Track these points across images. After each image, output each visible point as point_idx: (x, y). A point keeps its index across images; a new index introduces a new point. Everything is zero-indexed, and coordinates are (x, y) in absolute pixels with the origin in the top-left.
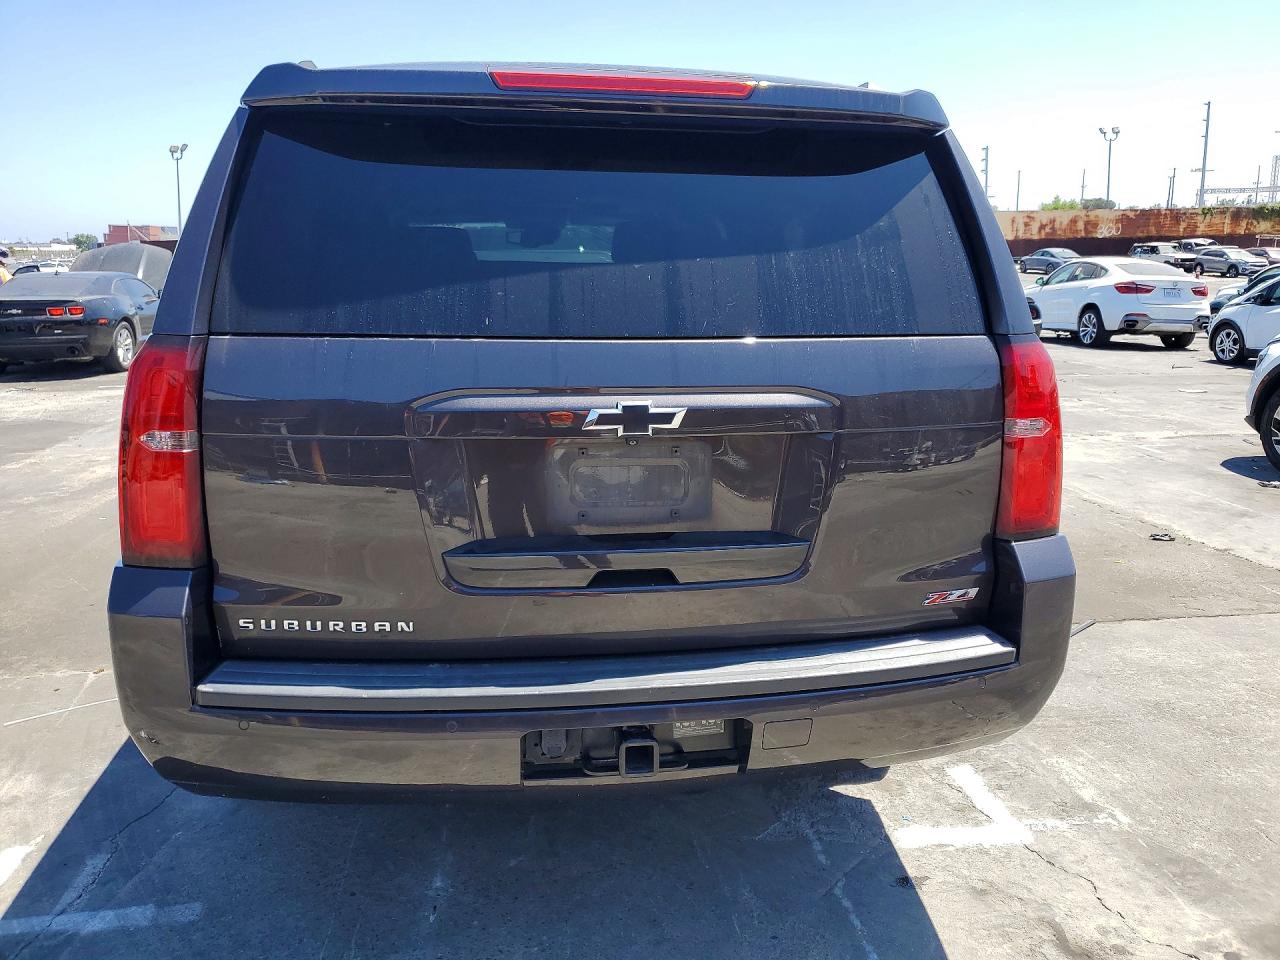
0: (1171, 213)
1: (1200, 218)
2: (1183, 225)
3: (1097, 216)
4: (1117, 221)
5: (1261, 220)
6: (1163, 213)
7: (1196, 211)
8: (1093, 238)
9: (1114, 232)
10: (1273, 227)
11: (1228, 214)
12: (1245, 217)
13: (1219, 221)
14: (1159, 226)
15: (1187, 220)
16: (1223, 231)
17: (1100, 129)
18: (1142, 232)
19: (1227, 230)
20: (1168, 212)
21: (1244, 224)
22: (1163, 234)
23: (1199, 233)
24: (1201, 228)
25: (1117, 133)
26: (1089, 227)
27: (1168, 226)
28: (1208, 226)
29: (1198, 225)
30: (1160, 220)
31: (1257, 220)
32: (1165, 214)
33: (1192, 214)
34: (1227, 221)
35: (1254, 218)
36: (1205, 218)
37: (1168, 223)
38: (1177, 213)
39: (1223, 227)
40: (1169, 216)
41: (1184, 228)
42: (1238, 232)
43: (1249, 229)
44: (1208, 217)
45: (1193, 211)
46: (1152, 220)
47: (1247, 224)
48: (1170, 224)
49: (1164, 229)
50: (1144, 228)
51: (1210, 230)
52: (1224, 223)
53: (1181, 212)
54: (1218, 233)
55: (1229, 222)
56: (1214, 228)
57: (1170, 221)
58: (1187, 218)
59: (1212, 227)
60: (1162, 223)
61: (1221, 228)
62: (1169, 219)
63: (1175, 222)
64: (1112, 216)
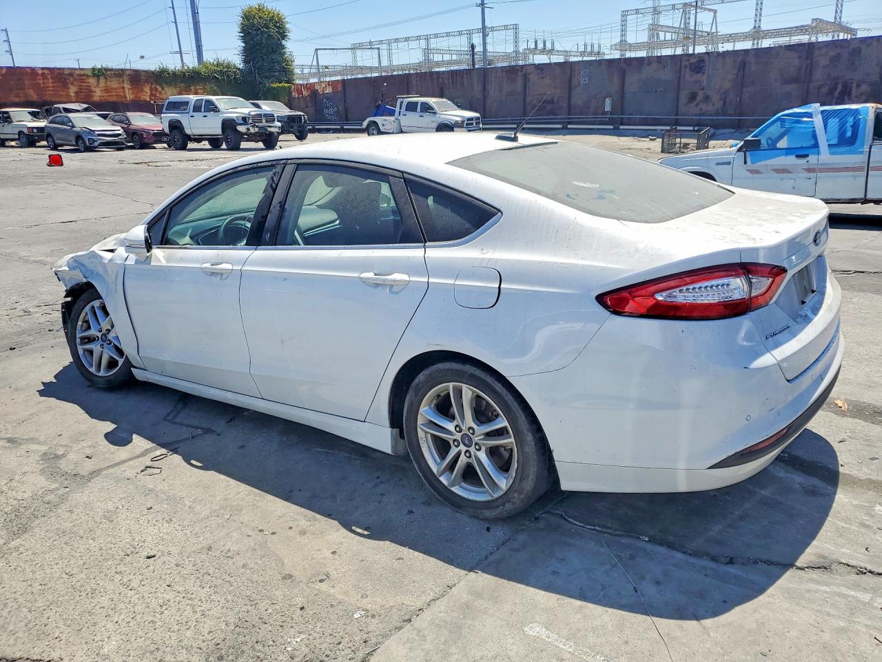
0: (52, 73)
1: (92, 81)
2: (72, 90)
5: (165, 85)
6: (40, 72)
7: (86, 72)
11: (125, 78)
12: (147, 81)
13: (117, 86)
14: (39, 89)
15: (75, 83)
16: (126, 97)
18: (18, 96)
19: (130, 96)
20: (46, 72)
21: (147, 89)
22: (49, 98)
27: (52, 89)
28: (107, 90)
29: (93, 89)
30: (39, 82)
31: (160, 85)
32: (43, 74)
33: (79, 75)
34: (127, 86)
35: (157, 83)
36: (98, 81)
37: (51, 85)
38: (60, 74)
39: (124, 92)
40: (49, 77)
41: (75, 93)
42: (143, 98)
43: (152, 95)
44: (102, 80)
45: (82, 72)
46: (27, 82)
47: (151, 89)
48: (53, 87)
49: (48, 93)
50: (19, 91)
51: (109, 96)
52: (123, 88)
53: (66, 72)
54: (120, 100)
55: (129, 87)
56: (114, 94)
57: (52, 83)
58: (75, 80)
59: (110, 92)
60: (42, 86)
61: (122, 94)
62: (50, 81)
63: (61, 85)
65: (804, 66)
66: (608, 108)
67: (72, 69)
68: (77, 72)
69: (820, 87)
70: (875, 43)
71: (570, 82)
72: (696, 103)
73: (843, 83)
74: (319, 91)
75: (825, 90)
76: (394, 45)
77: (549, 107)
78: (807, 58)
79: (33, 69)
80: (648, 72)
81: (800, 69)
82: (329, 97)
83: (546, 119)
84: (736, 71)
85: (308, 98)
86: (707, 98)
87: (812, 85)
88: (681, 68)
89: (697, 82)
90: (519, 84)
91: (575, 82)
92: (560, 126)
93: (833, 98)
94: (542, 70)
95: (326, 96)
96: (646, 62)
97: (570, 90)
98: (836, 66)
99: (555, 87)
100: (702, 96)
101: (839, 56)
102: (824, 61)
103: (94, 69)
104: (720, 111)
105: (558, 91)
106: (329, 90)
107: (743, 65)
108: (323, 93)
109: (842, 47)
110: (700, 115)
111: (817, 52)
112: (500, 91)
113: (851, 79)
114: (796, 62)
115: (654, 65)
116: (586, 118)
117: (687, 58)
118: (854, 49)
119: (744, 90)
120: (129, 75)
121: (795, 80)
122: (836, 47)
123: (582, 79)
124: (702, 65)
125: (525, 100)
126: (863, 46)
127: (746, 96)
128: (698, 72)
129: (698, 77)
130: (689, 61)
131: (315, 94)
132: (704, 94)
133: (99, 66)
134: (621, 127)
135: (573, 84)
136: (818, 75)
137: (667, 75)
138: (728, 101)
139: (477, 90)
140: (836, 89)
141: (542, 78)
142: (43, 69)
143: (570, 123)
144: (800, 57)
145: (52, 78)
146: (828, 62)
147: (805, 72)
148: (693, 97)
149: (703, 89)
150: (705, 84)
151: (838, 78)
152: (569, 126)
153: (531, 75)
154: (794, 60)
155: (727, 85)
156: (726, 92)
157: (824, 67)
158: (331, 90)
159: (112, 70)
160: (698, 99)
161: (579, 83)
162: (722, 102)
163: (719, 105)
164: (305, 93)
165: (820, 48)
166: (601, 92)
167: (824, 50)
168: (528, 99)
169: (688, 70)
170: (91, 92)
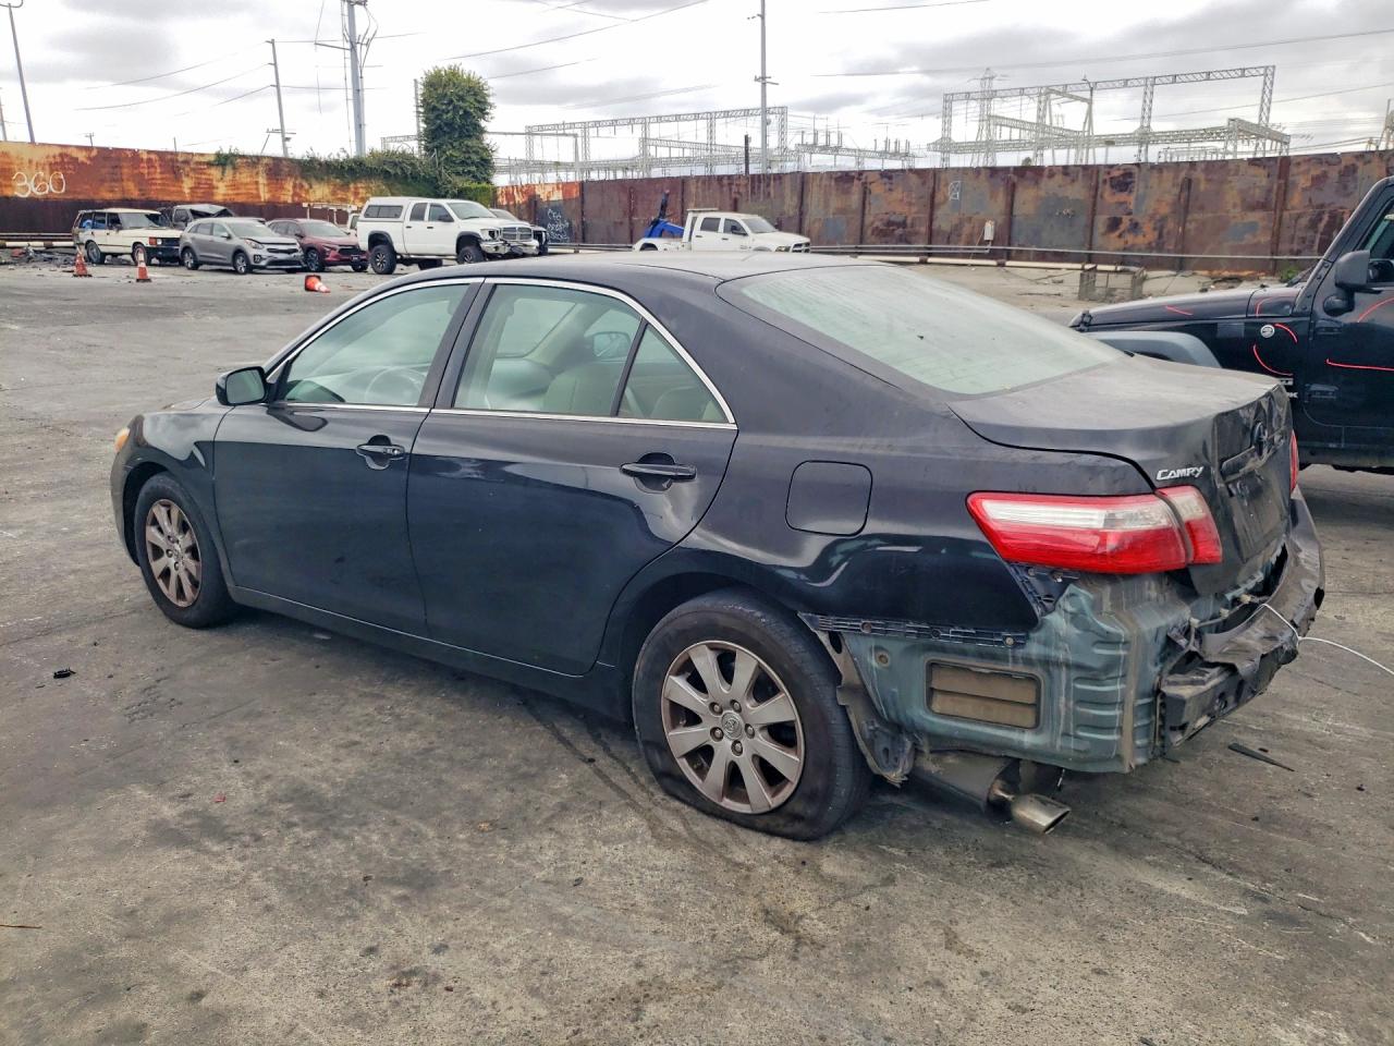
0: (160, 159)
1: (215, 173)
2: (187, 184)
4: (53, 167)
5: (313, 181)
6: (145, 157)
7: (208, 159)
8: (7, 198)
9: (50, 187)
10: (334, 193)
11: (261, 168)
12: (290, 174)
13: (249, 180)
14: (141, 181)
15: (191, 174)
16: (259, 197)
18: (112, 191)
19: (265, 195)
20: (153, 156)
21: (289, 185)
22: (153, 196)
23: (219, 198)
24: (222, 191)
27: (159, 182)
28: (234, 186)
29: (215, 183)
30: (142, 170)
31: (307, 180)
32: (149, 160)
33: (200, 163)
34: (262, 180)
35: (303, 178)
36: (223, 173)
37: (158, 176)
38: (172, 160)
39: (257, 189)
40: (157, 165)
41: (191, 188)
42: (283, 198)
43: (295, 194)
44: (229, 171)
45: (202, 159)
46: (125, 170)
47: (294, 187)
48: (162, 179)
49: (154, 187)
50: (113, 184)
51: (237, 194)
52: (257, 183)
53: (180, 159)
54: (250, 200)
55: (265, 182)
56: (243, 191)
57: (161, 173)
58: (193, 170)
59: (238, 189)
60: (146, 177)
61: (254, 192)
62: (158, 170)
63: (172, 176)
64: (39, 155)
65: (1275, 187)
66: (989, 235)
67: (189, 154)
68: (196, 159)
69: (1299, 216)
70: (1376, 160)
71: (933, 197)
72: (1117, 233)
73: (1330, 212)
74: (542, 197)
75: (1304, 221)
76: (592, 132)
77: (899, 231)
78: (1279, 177)
79: (135, 153)
80: (1049, 186)
81: (1270, 191)
82: (556, 207)
83: (894, 248)
84: (1176, 191)
85: (523, 207)
86: (1135, 227)
87: (1286, 214)
88: (1097, 182)
89: (1121, 203)
90: (855, 199)
91: (939, 198)
92: (917, 259)
93: (1316, 232)
94: (890, 178)
95: (552, 204)
96: (1046, 173)
97: (932, 206)
98: (1321, 190)
99: (910, 204)
100: (1129, 223)
101: (1325, 175)
102: (1303, 181)
103: (218, 155)
104: (1154, 244)
105: (914, 209)
106: (557, 196)
107: (1188, 184)
108: (548, 201)
109: (1329, 164)
110: (1125, 249)
111: (1294, 170)
112: (827, 205)
113: (1341, 208)
114: (1264, 182)
115: (1059, 178)
116: (956, 249)
117: (1107, 170)
118: (1346, 167)
119: (1189, 218)
120: (267, 164)
121: (1263, 206)
122: (1321, 163)
123: (951, 193)
124: (1129, 180)
125: (863, 221)
126: (1359, 164)
127: (1191, 226)
128: (1121, 191)
129: (1122, 197)
130: (1109, 173)
131: (536, 202)
132: (1131, 220)
133: (226, 151)
134: (1008, 263)
135: (937, 200)
136: (1296, 200)
137: (1077, 191)
138: (1165, 231)
139: (790, 205)
140: (1321, 220)
141: (890, 190)
142: (149, 152)
143: (930, 255)
144: (1269, 176)
145: (160, 166)
146: (1309, 184)
147: (1277, 194)
148: (1114, 224)
149: (1130, 214)
150: (1132, 207)
151: (1322, 206)
152: (930, 260)
153: (873, 185)
154: (1261, 178)
155: (1165, 210)
156: (1164, 219)
157: (1304, 190)
158: (561, 197)
159: (244, 156)
160: (1123, 227)
161: (946, 198)
162: (1156, 233)
163: (1152, 236)
164: (519, 199)
165: (1299, 164)
166: (978, 213)
167: (1303, 167)
168: (869, 219)
169: (1108, 186)
170: (212, 187)
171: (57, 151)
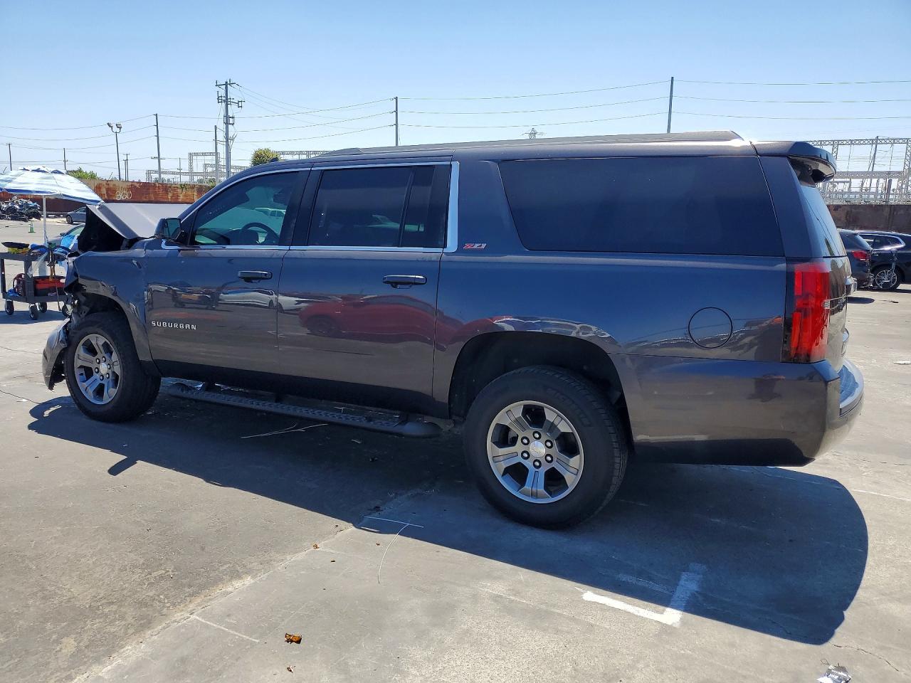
1: (179, 191)
2: (170, 195)
3: (114, 185)
4: (129, 189)
6: (157, 185)
7: (178, 186)
9: (127, 197)
11: (195, 189)
12: (205, 192)
13: (191, 192)
14: (156, 193)
15: (172, 192)
16: (194, 200)
17: (108, 124)
18: (146, 198)
20: (160, 185)
22: (159, 199)
23: (180, 200)
24: (181, 198)
25: (120, 128)
26: (109, 192)
27: (161, 195)
28: (185, 196)
30: (156, 190)
34: (195, 194)
39: (194, 198)
40: (161, 188)
44: (184, 190)
46: (151, 191)
49: (160, 197)
50: (146, 195)
53: (168, 186)
54: (191, 201)
56: (189, 198)
57: (162, 191)
58: (173, 188)
64: (125, 185)
67: (172, 184)
79: (155, 184)
103: (181, 184)
133: (184, 183)
159: (190, 185)
170: (178, 196)
171: (130, 184)
